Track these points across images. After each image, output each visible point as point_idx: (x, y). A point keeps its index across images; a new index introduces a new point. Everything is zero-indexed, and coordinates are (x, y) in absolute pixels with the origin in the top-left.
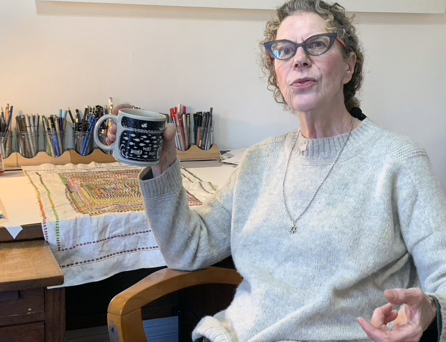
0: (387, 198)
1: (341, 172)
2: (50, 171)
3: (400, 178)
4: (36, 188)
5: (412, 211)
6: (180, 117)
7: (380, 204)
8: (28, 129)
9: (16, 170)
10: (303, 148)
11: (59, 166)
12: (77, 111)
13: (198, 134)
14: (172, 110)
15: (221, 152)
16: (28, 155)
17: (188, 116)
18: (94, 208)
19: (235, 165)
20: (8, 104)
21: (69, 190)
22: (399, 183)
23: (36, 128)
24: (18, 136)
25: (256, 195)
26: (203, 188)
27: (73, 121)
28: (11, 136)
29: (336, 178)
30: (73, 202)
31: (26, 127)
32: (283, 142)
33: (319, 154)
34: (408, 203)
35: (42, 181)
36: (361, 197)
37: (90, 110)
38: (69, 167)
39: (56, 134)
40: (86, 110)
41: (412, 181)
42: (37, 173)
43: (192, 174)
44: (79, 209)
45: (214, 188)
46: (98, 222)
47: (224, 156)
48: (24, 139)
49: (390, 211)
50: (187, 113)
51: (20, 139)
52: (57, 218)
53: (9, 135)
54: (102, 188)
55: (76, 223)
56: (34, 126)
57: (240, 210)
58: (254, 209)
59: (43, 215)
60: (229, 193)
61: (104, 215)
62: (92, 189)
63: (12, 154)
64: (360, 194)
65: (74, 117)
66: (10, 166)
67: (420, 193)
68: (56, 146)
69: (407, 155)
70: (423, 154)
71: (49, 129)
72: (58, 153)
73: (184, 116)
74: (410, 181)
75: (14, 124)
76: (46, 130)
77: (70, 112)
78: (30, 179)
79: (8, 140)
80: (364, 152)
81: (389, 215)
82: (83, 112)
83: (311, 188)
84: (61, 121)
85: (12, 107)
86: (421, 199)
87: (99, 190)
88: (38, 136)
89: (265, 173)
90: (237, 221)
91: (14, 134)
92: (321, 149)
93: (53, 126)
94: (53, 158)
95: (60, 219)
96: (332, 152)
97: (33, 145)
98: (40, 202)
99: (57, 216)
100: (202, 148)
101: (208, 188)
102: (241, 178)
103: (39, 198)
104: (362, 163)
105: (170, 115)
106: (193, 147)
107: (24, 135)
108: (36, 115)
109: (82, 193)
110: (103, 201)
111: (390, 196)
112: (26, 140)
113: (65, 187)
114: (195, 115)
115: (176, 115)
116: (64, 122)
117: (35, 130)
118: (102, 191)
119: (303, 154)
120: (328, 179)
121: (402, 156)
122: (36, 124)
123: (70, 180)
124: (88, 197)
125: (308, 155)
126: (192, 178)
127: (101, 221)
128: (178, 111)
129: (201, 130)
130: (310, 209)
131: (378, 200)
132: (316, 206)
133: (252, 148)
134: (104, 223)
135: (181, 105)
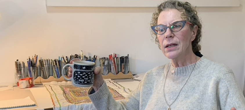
0: (214, 93)
1: (192, 82)
2: (55, 85)
3: (220, 83)
4: (50, 92)
5: (226, 99)
6: (114, 59)
7: (211, 96)
8: (45, 65)
9: (40, 84)
10: (173, 71)
11: (59, 82)
12: (67, 57)
13: (122, 67)
14: (110, 56)
15: (133, 75)
16: (45, 77)
17: (117, 58)
18: (76, 101)
19: (140, 81)
20: (35, 55)
21: (65, 93)
22: (220, 86)
23: (48, 65)
24: (40, 69)
25: (151, 93)
26: (125, 91)
27: (65, 62)
28: (37, 69)
29: (189, 85)
30: (67, 98)
31: (44, 65)
32: (163, 69)
33: (180, 74)
34: (225, 95)
35: (52, 89)
36: (201, 93)
37: (72, 57)
38: (64, 82)
39: (57, 68)
40: (71, 56)
41: (226, 85)
42: (50, 86)
43: (120, 85)
44: (69, 101)
45: (130, 91)
46: (79, 107)
47: (134, 77)
48: (43, 70)
49: (216, 99)
50: (117, 57)
51: (41, 70)
52: (60, 106)
53: (36, 69)
54: (79, 92)
55: (69, 107)
56: (47, 64)
57: (143, 100)
58: (150, 100)
59: (54, 104)
60: (138, 93)
61: (81, 104)
62: (75, 92)
63: (38, 77)
64: (201, 92)
65: (65, 60)
66: (37, 83)
67: (230, 91)
68: (58, 73)
69: (223, 72)
70: (231, 72)
71: (54, 66)
72: (58, 76)
73: (115, 58)
74: (225, 85)
75: (38, 63)
76: (53, 66)
77: (63, 57)
78: (47, 88)
79: (36, 71)
80: (202, 72)
81: (215, 101)
82: (69, 58)
83: (177, 90)
84: (59, 62)
85: (37, 56)
86: (230, 93)
87: (78, 93)
88: (49, 69)
89: (155, 83)
90: (142, 106)
91: (38, 68)
92: (182, 71)
93: (56, 64)
94: (56, 79)
95: (61, 106)
96: (187, 73)
97: (47, 73)
98: (52, 98)
99: (60, 104)
100: (124, 73)
101: (128, 91)
102: (143, 86)
103: (51, 97)
104: (202, 77)
105: (109, 58)
106: (120, 73)
107: (43, 69)
108: (48, 59)
109: (70, 94)
110: (80, 98)
111: (216, 92)
112: (44, 71)
113: (62, 92)
114: (121, 58)
115: (112, 58)
116: (61, 62)
117: (48, 66)
118: (79, 93)
119: (173, 75)
120: (185, 85)
121: (221, 73)
122: (48, 63)
123: (65, 89)
124: (73, 96)
125: (175, 75)
126: (120, 87)
127: (80, 107)
128: (113, 56)
129: (123, 65)
130: (177, 100)
131: (210, 94)
132: (180, 98)
133: (149, 72)
134: (81, 107)
135: (114, 53)
